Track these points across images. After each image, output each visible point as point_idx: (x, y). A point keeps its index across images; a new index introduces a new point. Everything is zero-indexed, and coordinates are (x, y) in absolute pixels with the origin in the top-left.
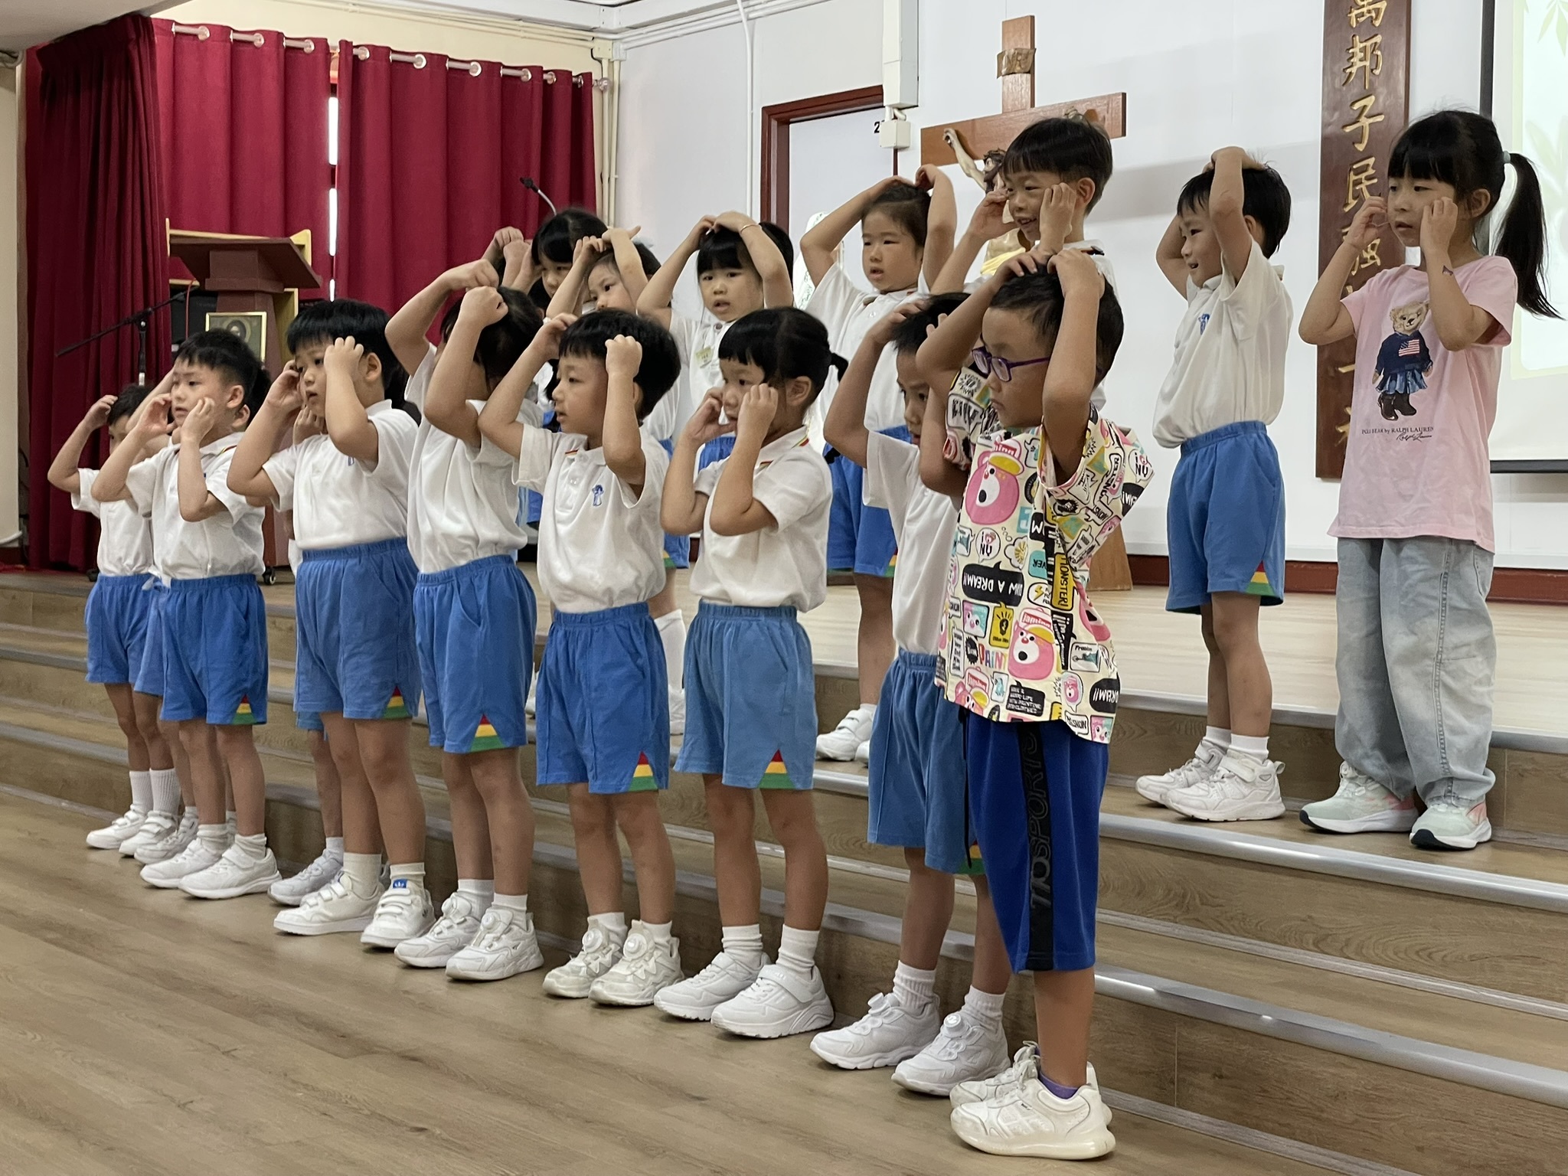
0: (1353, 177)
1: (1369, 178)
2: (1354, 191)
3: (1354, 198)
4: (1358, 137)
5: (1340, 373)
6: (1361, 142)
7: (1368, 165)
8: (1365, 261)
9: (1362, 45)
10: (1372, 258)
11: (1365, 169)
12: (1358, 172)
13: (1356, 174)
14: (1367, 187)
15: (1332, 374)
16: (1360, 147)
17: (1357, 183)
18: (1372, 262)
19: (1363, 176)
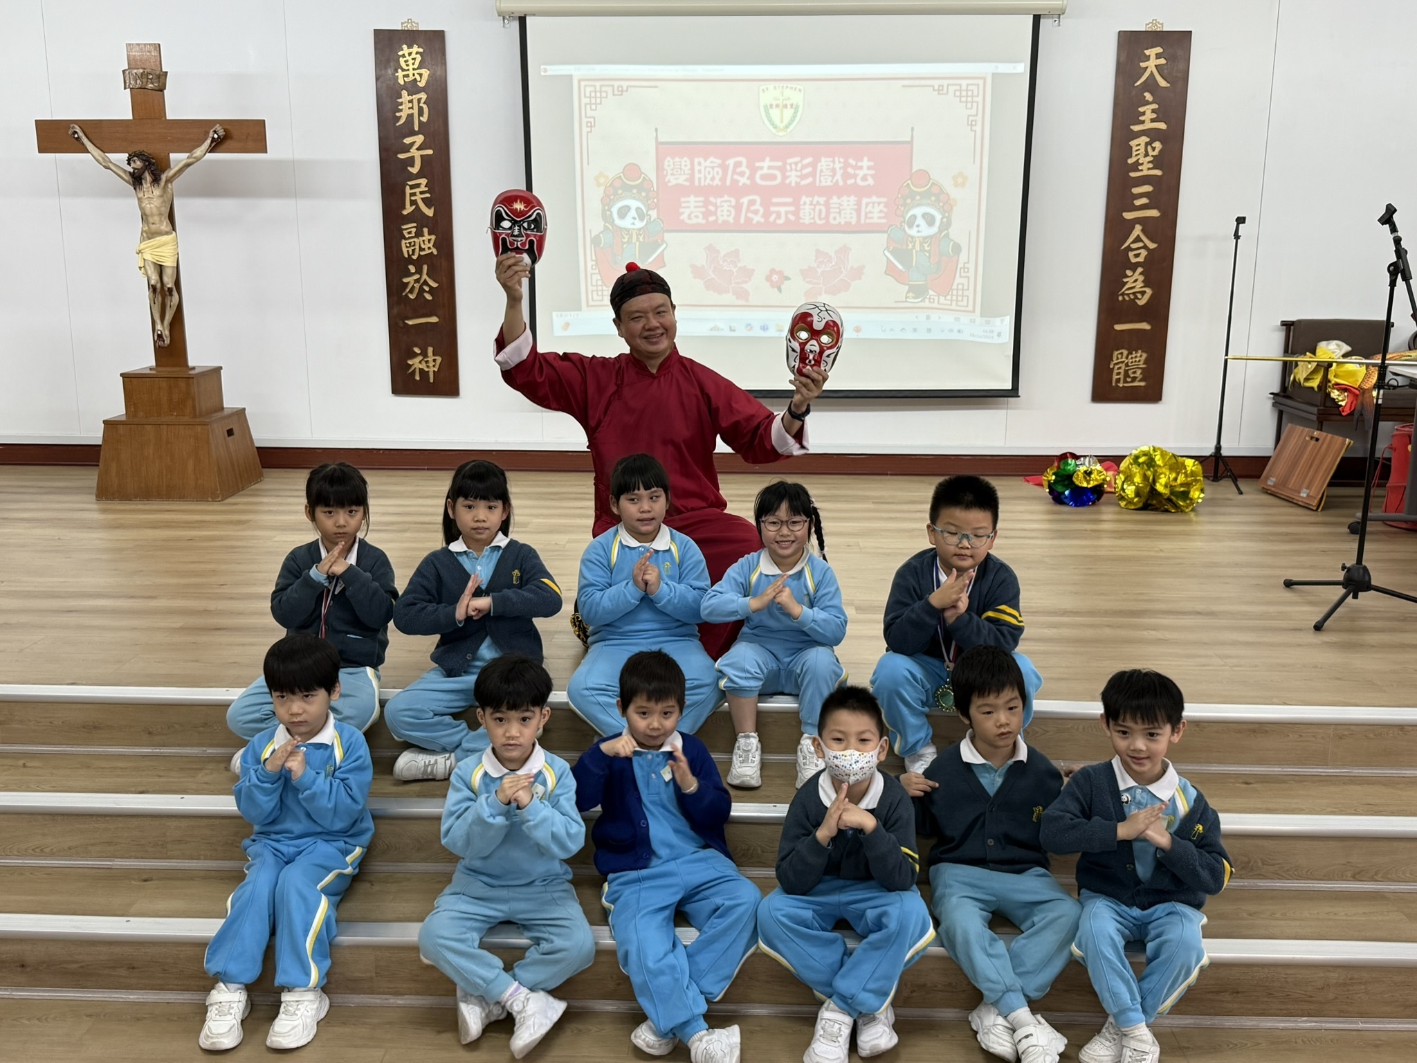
0: (408, 191)
1: (421, 193)
2: (411, 200)
3: (411, 206)
4: (411, 161)
5: (408, 324)
6: (413, 166)
7: (420, 184)
8: (424, 250)
9: (410, 98)
10: (429, 248)
11: (418, 186)
12: (412, 187)
13: (411, 189)
14: (422, 199)
15: (401, 325)
16: (414, 170)
17: (414, 194)
18: (430, 251)
19: (417, 190)
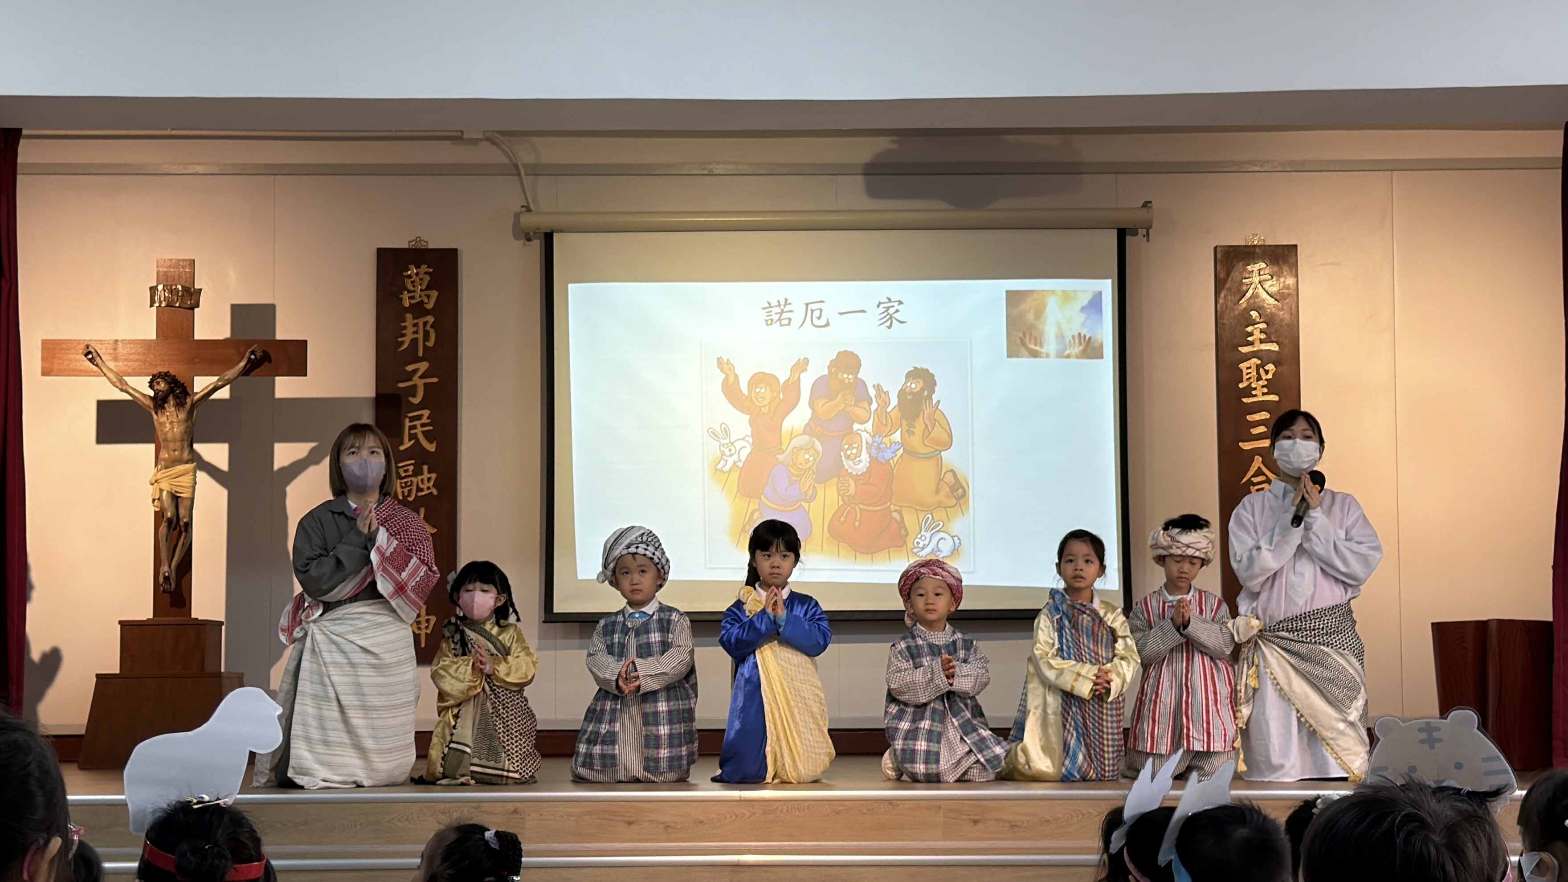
0: (407, 423)
1: (423, 425)
2: (410, 434)
3: (410, 440)
4: (413, 391)
6: (414, 396)
7: (422, 415)
9: (415, 321)
10: (428, 488)
11: (419, 417)
12: (412, 419)
13: (410, 422)
14: (423, 432)
16: (416, 401)
17: (415, 427)
18: (430, 491)
19: (417, 423)
